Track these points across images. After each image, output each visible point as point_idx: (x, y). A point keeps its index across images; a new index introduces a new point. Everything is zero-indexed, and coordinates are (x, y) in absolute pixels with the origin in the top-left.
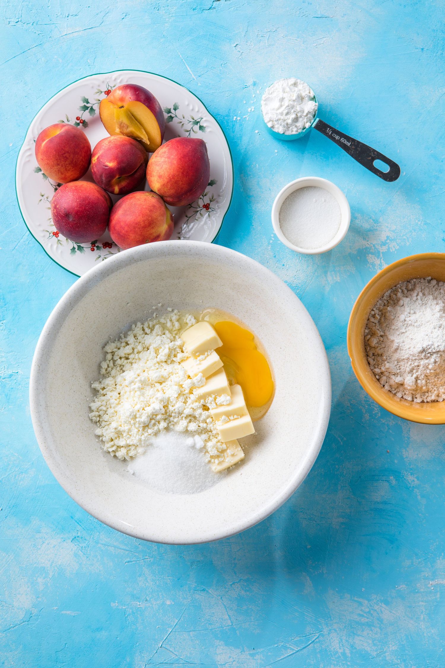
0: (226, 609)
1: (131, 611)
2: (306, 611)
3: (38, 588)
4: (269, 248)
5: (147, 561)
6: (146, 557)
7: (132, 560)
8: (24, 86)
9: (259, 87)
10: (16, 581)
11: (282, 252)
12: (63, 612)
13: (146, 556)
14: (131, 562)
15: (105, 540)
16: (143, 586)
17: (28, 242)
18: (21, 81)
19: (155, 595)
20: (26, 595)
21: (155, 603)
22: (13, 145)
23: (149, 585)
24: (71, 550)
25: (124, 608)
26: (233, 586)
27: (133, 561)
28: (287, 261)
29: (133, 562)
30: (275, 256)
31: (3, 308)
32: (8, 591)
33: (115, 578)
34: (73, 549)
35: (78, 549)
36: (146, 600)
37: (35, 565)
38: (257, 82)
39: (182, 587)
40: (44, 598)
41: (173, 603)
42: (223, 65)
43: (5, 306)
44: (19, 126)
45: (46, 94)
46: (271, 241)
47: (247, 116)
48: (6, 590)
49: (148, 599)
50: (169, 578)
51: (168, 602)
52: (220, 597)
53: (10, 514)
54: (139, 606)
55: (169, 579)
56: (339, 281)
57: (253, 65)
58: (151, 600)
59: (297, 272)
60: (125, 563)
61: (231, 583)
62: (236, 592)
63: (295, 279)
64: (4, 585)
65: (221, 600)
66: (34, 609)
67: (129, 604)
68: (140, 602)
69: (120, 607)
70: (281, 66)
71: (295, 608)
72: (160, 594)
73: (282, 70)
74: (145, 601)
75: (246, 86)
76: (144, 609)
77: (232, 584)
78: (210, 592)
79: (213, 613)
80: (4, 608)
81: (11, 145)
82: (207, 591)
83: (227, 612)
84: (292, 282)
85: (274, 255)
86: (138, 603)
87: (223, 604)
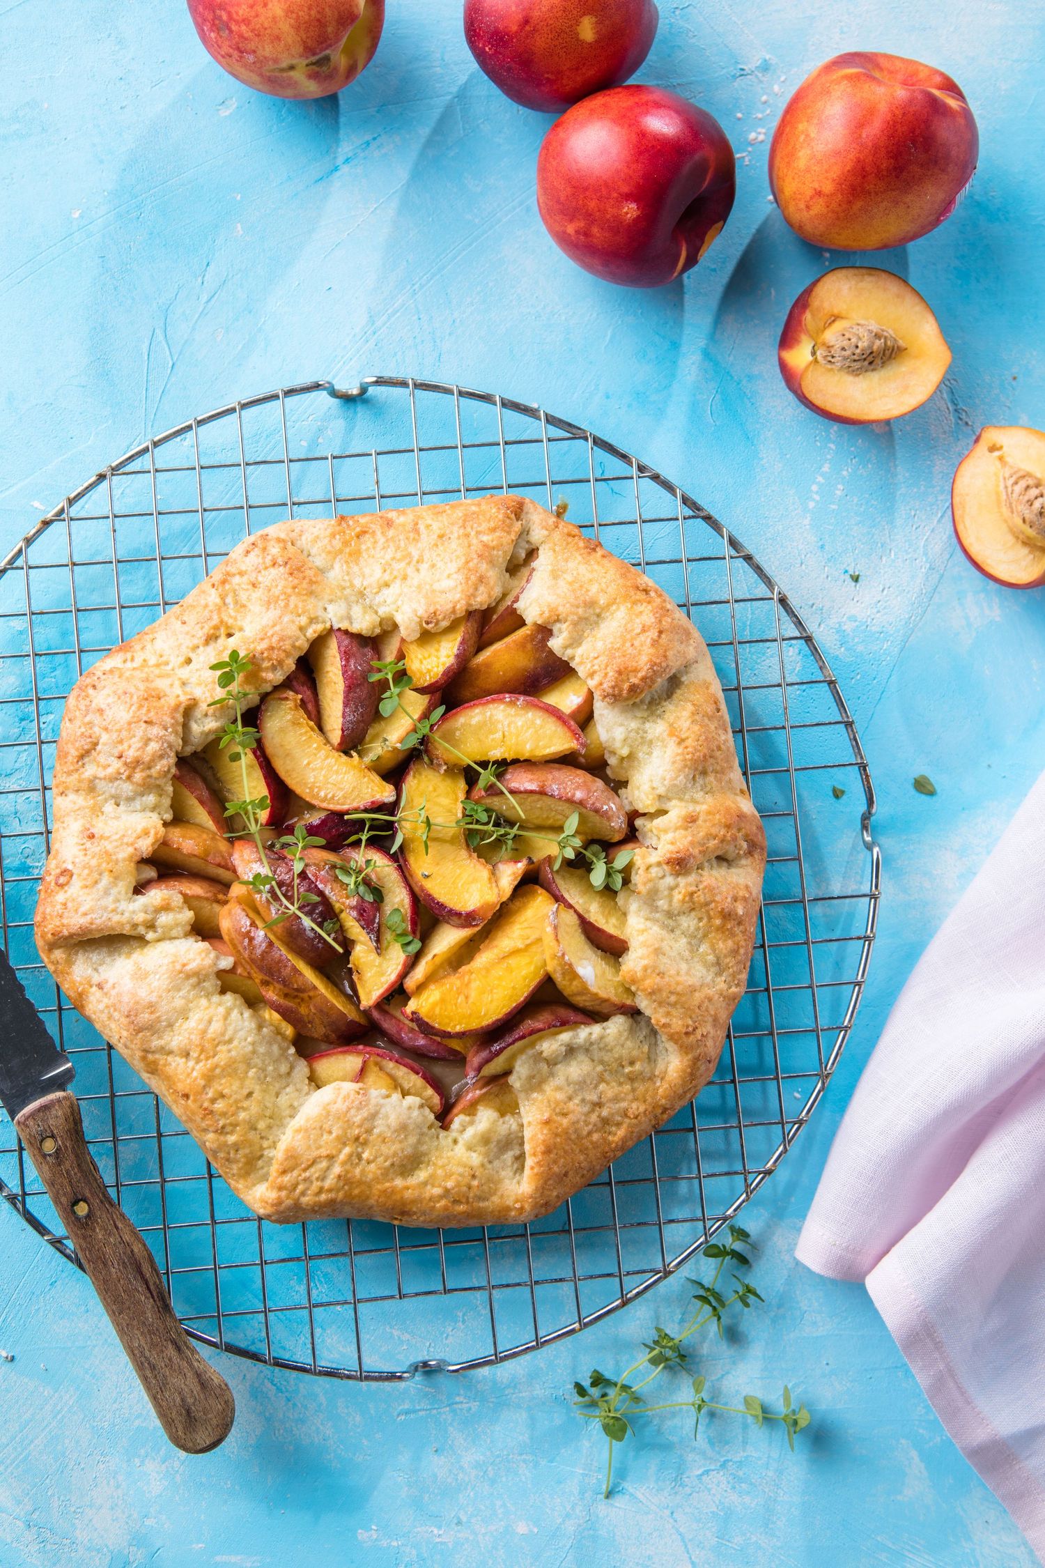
0: (686, 1547)
1: (414, 1552)
2: (909, 1548)
3: (145, 1488)
4: (807, 522)
5: (461, 1410)
6: (457, 1399)
7: (418, 1408)
8: (117, 48)
9: (779, 77)
10: (83, 1469)
11: (842, 534)
12: (218, 1558)
13: (459, 1395)
14: (415, 1411)
15: (341, 1349)
16: (449, 1480)
17: (120, 491)
18: (109, 36)
19: (483, 1508)
20: (112, 1509)
21: (483, 1531)
22: (81, 216)
23: (467, 1479)
24: (241, 1378)
25: (395, 1544)
26: (704, 1478)
27: (420, 1410)
28: (855, 560)
29: (421, 1413)
30: (822, 547)
31: (46, 680)
32: (59, 1498)
33: (369, 1458)
34: (248, 1376)
35: (262, 1375)
36: (459, 1523)
37: (137, 1423)
38: (774, 62)
39: (559, 1482)
40: (164, 1517)
41: (536, 1530)
42: (677, 12)
43: (53, 675)
44: (101, 162)
45: (178, 74)
46: (811, 505)
47: (744, 154)
48: (53, 1495)
49: (464, 1519)
50: (524, 1457)
51: (522, 1528)
52: (668, 1512)
53: (64, 1275)
54: (438, 1540)
55: (524, 1461)
56: (998, 619)
57: (763, 15)
58: (473, 1520)
59: (883, 590)
60: (398, 1415)
61: (700, 1472)
62: (714, 1495)
63: (878, 612)
64: (48, 1481)
65: (671, 1521)
66: (135, 1549)
67: (409, 1532)
68: (440, 1528)
69: (384, 1543)
70: (840, 21)
71: (879, 1539)
72: (498, 1503)
73: (842, 32)
74: (453, 1526)
75: (742, 72)
76: (451, 1547)
77: (702, 1474)
78: (639, 1495)
79: (650, 1558)
80: (48, 1547)
81: (77, 215)
82: (631, 1495)
83: (688, 1553)
84: (869, 620)
85: (820, 544)
86: (436, 1531)
87: (677, 1531)
